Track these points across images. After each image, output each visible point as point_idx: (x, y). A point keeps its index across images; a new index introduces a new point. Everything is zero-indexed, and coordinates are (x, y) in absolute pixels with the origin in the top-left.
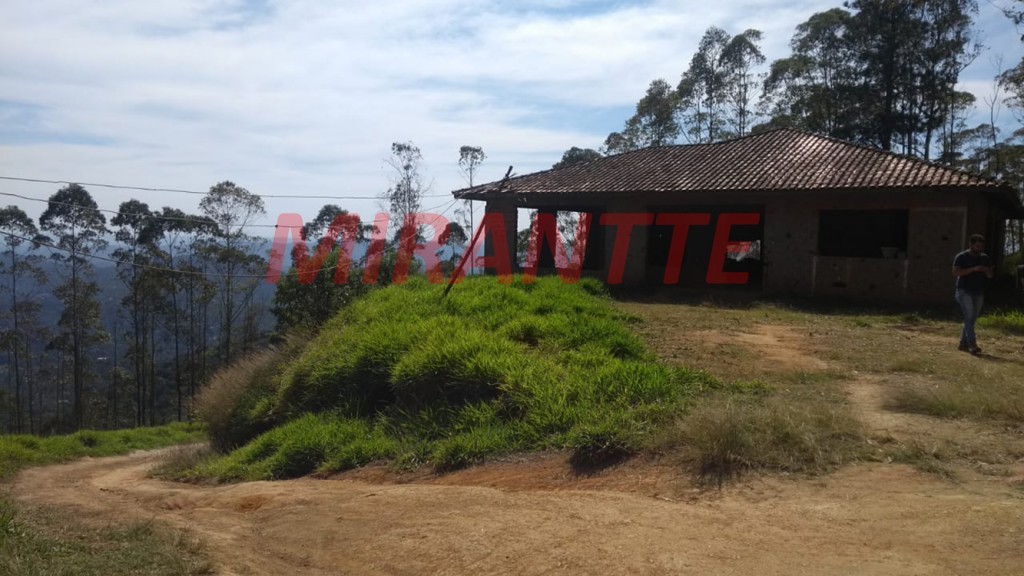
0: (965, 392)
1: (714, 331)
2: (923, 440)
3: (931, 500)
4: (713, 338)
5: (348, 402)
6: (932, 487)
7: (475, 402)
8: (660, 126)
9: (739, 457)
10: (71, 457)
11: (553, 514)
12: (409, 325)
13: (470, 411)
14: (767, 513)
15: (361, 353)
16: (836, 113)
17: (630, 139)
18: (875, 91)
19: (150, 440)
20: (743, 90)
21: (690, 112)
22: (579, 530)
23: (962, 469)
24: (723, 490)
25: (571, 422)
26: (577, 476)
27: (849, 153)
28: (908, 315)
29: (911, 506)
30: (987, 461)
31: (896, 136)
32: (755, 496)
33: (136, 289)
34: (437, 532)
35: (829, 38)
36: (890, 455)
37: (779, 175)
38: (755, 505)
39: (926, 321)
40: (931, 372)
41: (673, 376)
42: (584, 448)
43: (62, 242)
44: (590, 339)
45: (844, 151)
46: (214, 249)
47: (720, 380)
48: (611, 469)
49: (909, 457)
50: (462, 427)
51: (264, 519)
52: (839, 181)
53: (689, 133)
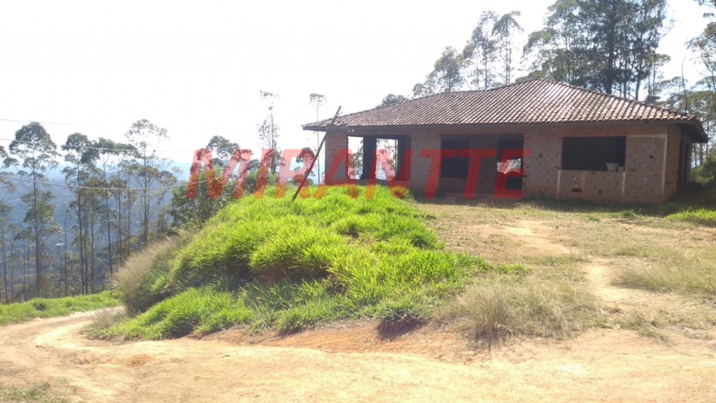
0: (672, 272)
1: (487, 226)
2: (643, 310)
3: (651, 360)
4: (487, 230)
5: (220, 280)
6: (651, 349)
7: (310, 281)
8: (450, 78)
9: (504, 326)
10: (26, 318)
11: (359, 376)
12: (265, 222)
13: (307, 288)
14: (526, 373)
15: (229, 244)
16: (573, 69)
17: (430, 88)
18: (601, 53)
19: (86, 305)
20: (509, 53)
21: (472, 68)
22: (378, 391)
23: (673, 334)
24: (491, 352)
25: (380, 297)
26: (382, 340)
27: (583, 96)
28: (626, 212)
29: (636, 366)
30: (691, 327)
31: (616, 85)
32: (516, 358)
33: (80, 196)
34: (268, 391)
35: (569, 16)
36: (618, 323)
37: (534, 112)
38: (516, 365)
39: (638, 217)
40: (645, 256)
41: (456, 261)
42: (388, 318)
43: (26, 162)
44: (397, 232)
45: (580, 95)
46: (135, 167)
47: (490, 263)
48: (407, 335)
49: (633, 325)
50: (300, 300)
51: (145, 375)
52: (577, 116)
53: (472, 83)
